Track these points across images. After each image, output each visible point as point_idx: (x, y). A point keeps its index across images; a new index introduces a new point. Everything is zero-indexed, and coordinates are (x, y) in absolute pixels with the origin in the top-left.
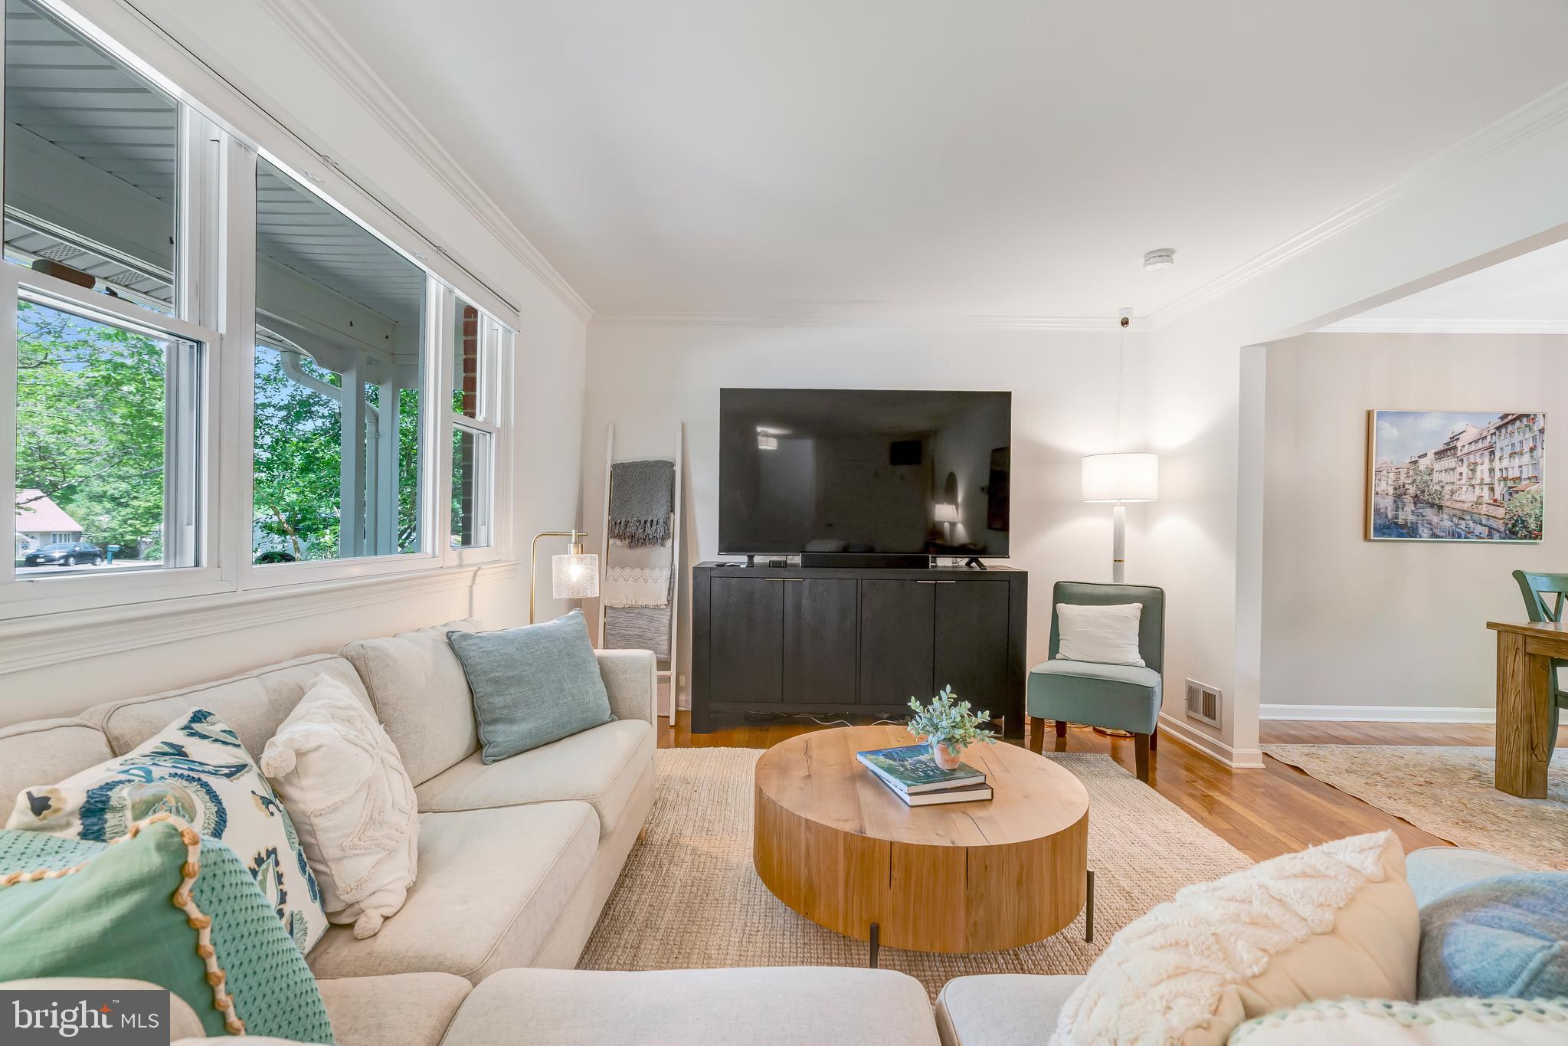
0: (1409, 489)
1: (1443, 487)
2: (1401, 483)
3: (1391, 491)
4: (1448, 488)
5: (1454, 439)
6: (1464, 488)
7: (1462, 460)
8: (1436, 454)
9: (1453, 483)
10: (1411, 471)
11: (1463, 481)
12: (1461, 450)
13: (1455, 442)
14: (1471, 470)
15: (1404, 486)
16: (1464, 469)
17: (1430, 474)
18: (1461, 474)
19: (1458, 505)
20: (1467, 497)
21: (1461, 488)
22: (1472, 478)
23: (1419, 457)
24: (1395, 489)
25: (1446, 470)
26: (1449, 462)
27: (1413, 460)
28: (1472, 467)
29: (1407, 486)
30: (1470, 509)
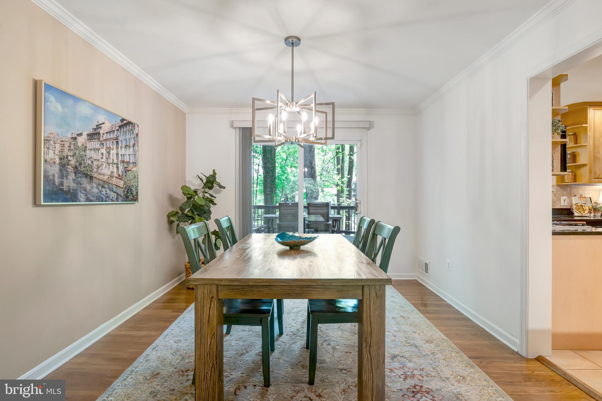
0: (71, 161)
1: (92, 162)
2: (65, 154)
3: (57, 161)
4: (95, 163)
5: (99, 127)
6: (104, 164)
7: (103, 144)
8: (88, 135)
9: (98, 160)
10: (72, 146)
11: (104, 160)
12: (102, 136)
13: (99, 129)
14: (108, 152)
15: (67, 157)
16: (103, 151)
17: (85, 151)
18: (102, 154)
19: (101, 177)
20: (106, 171)
21: (103, 164)
22: (108, 158)
23: (78, 135)
24: (61, 159)
25: (94, 150)
26: (95, 144)
27: (74, 136)
28: (108, 150)
29: (69, 158)
30: (107, 181)
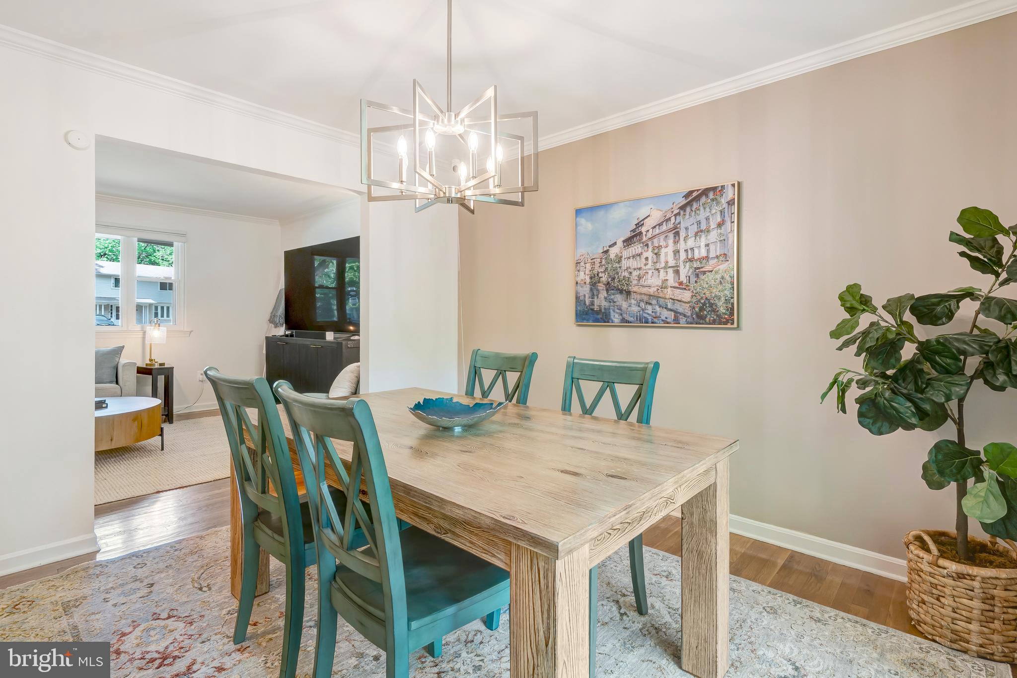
0: (602, 277)
1: (631, 273)
2: (595, 272)
3: (588, 280)
4: (635, 273)
5: (639, 225)
6: (650, 272)
7: (647, 245)
8: (624, 241)
9: (640, 269)
10: (603, 260)
11: (649, 266)
12: (646, 235)
13: (640, 228)
14: (656, 254)
15: (598, 275)
16: (649, 254)
17: (619, 262)
18: (647, 259)
19: (644, 290)
20: (653, 281)
21: (648, 273)
22: (657, 262)
23: (610, 246)
24: (591, 278)
25: (633, 257)
26: (636, 248)
27: (605, 249)
28: (656, 251)
29: (600, 275)
30: (656, 293)
